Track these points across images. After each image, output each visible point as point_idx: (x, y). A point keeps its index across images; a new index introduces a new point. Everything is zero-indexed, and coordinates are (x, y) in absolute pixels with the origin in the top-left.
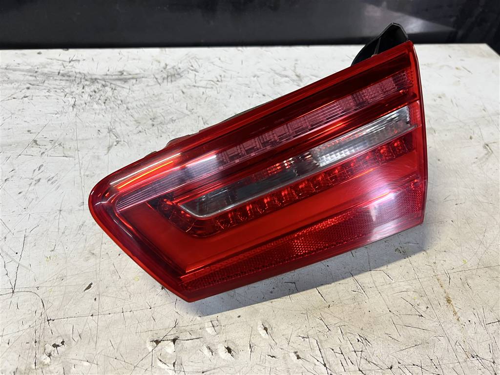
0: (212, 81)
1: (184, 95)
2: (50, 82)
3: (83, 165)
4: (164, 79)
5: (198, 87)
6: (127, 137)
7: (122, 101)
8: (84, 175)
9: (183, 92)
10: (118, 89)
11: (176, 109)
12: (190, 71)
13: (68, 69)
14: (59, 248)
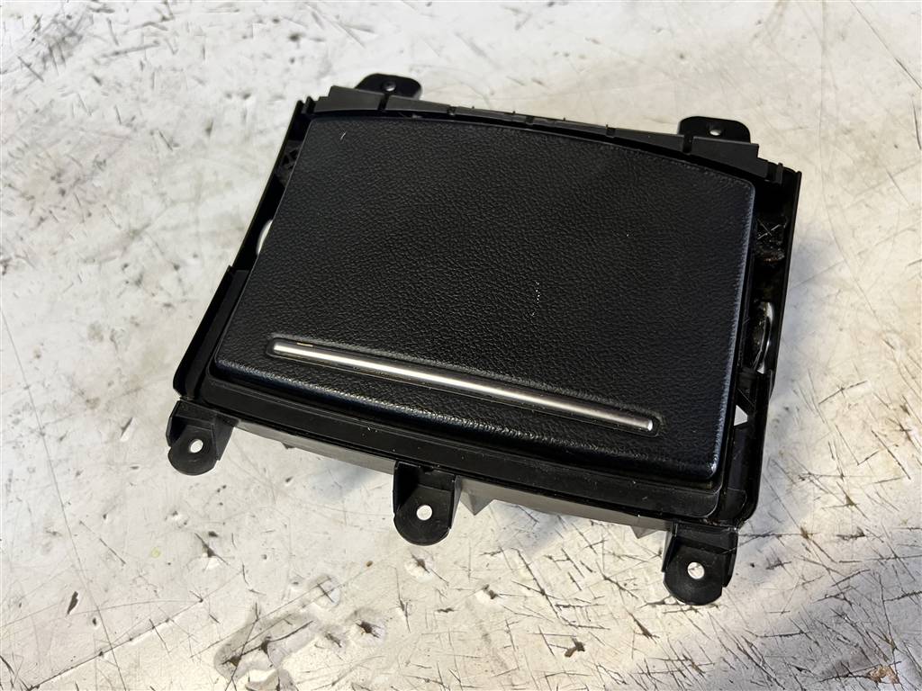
0: (152, 23)
1: (102, 88)
4: (44, 60)
5: (126, 52)
9: (98, 81)
11: (97, 132)
12: (95, 15)
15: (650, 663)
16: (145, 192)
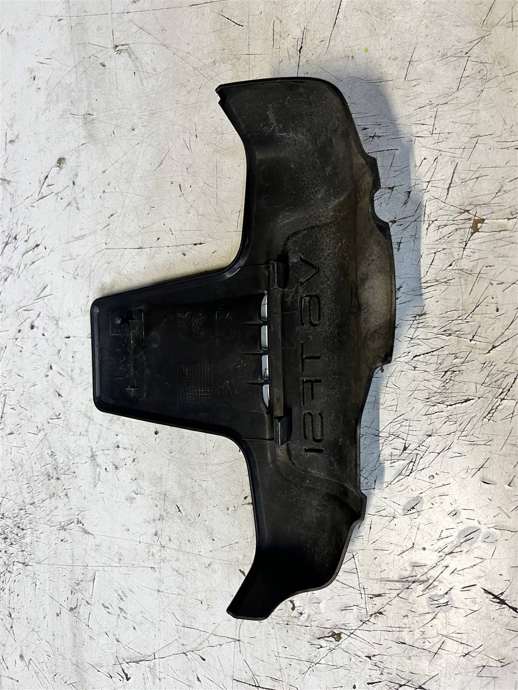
3: (107, 563)
6: (73, 510)
8: (119, 563)
14: (200, 596)
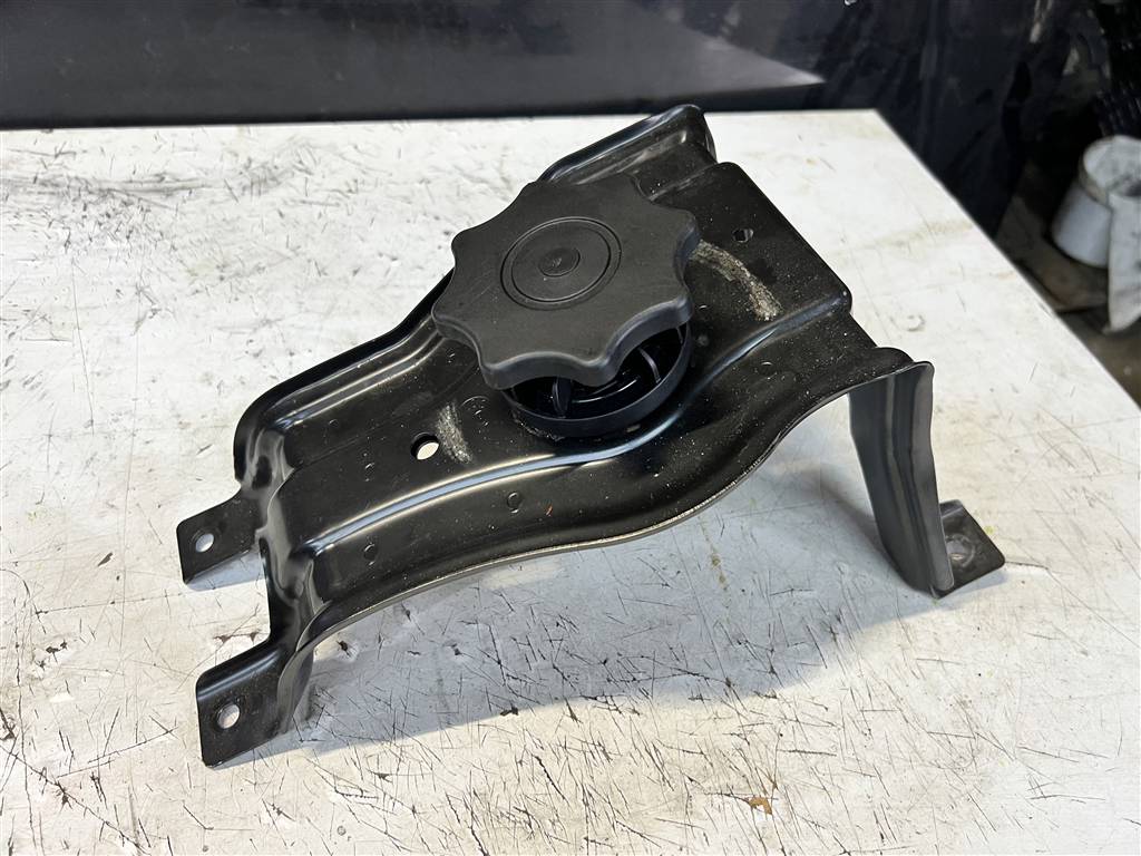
0: (339, 191)
1: (283, 221)
2: (21, 197)
3: (90, 356)
4: (244, 189)
5: (311, 203)
6: (173, 302)
7: (162, 234)
8: (92, 373)
9: (281, 214)
10: (153, 209)
11: (266, 247)
12: (298, 173)
13: (53, 170)
14: (49, 499)
15: (569, 740)
16: (288, 298)
